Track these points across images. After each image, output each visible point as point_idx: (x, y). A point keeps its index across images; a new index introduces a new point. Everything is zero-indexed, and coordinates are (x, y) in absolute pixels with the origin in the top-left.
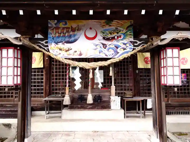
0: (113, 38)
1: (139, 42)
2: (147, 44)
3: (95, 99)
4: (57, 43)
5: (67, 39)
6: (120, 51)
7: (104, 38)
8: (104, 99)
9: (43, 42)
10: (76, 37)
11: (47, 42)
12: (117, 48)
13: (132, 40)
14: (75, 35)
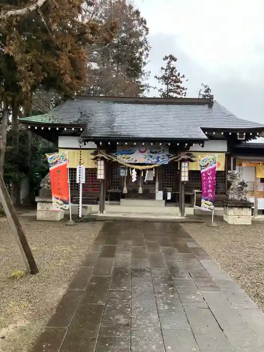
0: (156, 152)
1: (172, 155)
2: (176, 156)
3: (144, 191)
4: (122, 154)
5: (128, 152)
6: (161, 160)
7: (151, 152)
8: (151, 192)
9: (114, 154)
10: (134, 151)
11: (116, 154)
12: (159, 158)
13: (168, 153)
14: (132, 150)
